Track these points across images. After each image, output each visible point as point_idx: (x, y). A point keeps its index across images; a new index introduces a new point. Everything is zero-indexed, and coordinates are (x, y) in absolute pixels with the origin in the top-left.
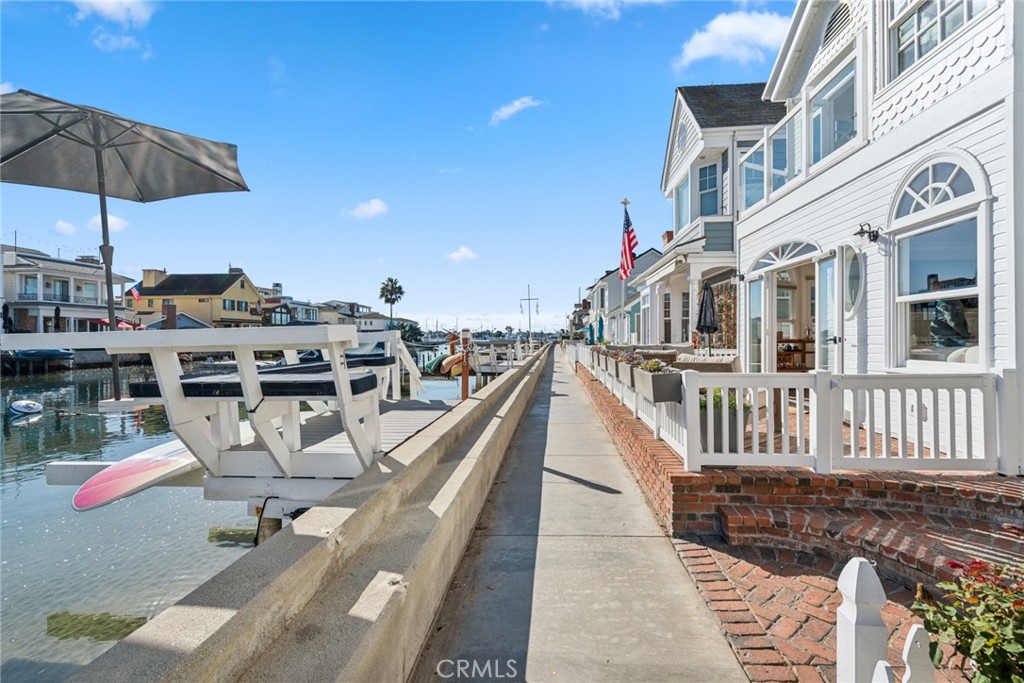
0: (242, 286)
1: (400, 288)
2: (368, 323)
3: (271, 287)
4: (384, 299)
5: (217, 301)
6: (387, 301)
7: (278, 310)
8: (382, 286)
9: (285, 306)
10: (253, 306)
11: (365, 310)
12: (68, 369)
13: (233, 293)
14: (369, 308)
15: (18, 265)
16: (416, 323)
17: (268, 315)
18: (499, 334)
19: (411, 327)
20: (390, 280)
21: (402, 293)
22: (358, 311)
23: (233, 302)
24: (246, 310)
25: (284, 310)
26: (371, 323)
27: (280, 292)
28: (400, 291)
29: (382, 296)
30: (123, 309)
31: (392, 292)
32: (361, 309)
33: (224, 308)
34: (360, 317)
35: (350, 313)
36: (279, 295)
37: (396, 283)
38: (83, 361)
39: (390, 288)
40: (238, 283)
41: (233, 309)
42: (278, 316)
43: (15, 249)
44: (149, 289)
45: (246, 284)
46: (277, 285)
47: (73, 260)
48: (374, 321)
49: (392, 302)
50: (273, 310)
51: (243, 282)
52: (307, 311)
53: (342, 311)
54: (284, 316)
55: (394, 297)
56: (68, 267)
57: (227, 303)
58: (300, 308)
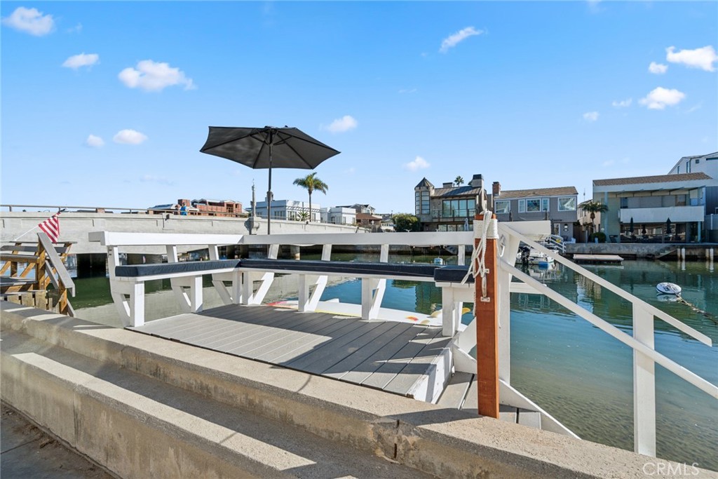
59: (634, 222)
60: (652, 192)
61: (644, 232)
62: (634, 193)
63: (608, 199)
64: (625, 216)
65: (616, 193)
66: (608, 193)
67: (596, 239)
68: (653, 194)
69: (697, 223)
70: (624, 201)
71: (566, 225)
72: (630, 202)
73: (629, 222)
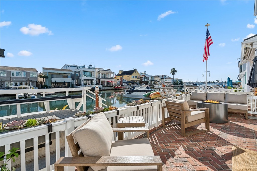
0: (136, 73)
1: (176, 70)
2: (167, 80)
3: (144, 72)
4: (171, 74)
5: (130, 76)
6: (172, 74)
7: (144, 78)
8: (171, 70)
9: (145, 77)
10: (138, 77)
11: (167, 77)
12: (101, 90)
13: (134, 74)
14: (169, 76)
15: (98, 72)
16: (182, 80)
17: (141, 79)
18: (214, 82)
19: (180, 81)
20: (173, 69)
21: (176, 72)
22: (165, 77)
23: (134, 76)
24: (137, 78)
25: (145, 78)
26: (168, 80)
27: (146, 73)
28: (176, 71)
29: (171, 73)
30: (113, 79)
31: (174, 72)
32: (166, 77)
33: (132, 78)
34: (165, 79)
35: (162, 78)
36: (145, 74)
37: (175, 69)
38: (104, 89)
39: (173, 71)
40: (135, 72)
41: (134, 78)
42: (144, 79)
43: (98, 68)
44: (120, 74)
45: (137, 72)
46: (145, 72)
47: (107, 70)
48: (169, 80)
49: (174, 74)
50: (143, 78)
51: (136, 72)
52: (151, 78)
53: (160, 77)
54: (145, 79)
55: (174, 73)
56: (105, 71)
57: (133, 76)
58: (149, 77)
59: (56, 82)
60: (60, 73)
61: (57, 85)
62: (55, 73)
63: (48, 74)
64: (54, 80)
65: (50, 73)
66: (48, 72)
67: (45, 87)
68: (60, 74)
69: (70, 83)
70: (53, 75)
71: (33, 82)
72: (54, 76)
73: (55, 82)
